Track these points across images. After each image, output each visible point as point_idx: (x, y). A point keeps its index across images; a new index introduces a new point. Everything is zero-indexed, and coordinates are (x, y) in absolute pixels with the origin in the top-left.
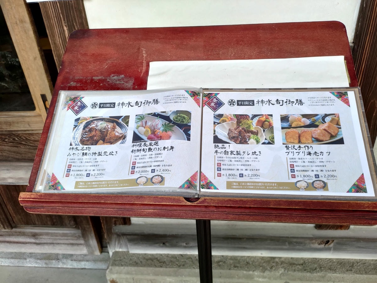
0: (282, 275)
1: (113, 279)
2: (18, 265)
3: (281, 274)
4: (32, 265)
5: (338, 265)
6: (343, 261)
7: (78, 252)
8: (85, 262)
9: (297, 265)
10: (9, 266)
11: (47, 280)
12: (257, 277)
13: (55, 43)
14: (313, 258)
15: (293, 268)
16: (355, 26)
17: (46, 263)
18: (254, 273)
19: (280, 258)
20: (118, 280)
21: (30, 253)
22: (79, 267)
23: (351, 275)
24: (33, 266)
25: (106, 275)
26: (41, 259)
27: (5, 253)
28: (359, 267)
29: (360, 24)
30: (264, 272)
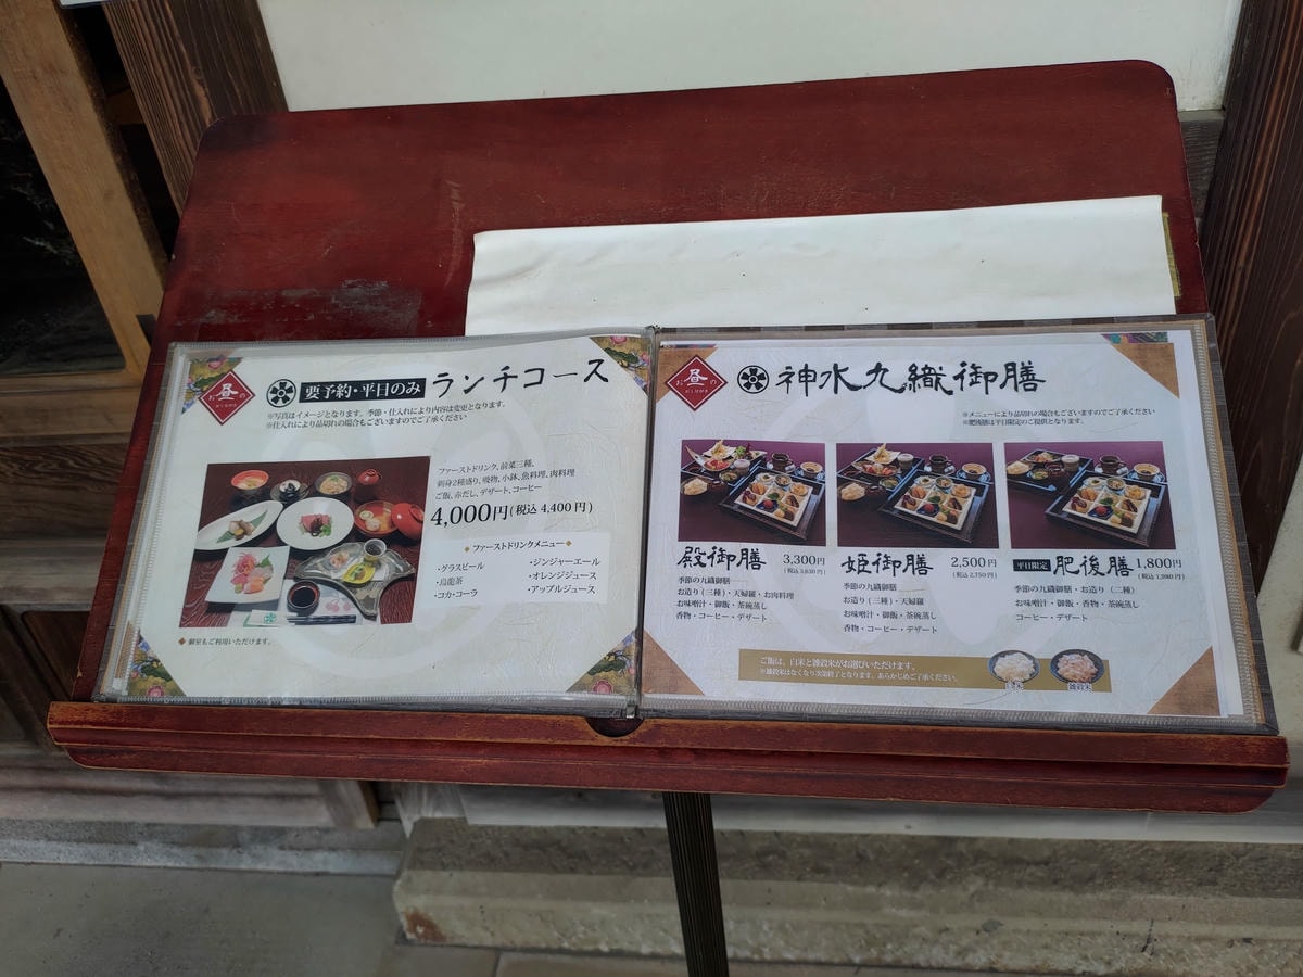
0: (976, 898)
1: (415, 909)
2: (109, 863)
3: (973, 896)
4: (156, 861)
5: (1169, 863)
6: (1186, 849)
7: (302, 822)
8: (326, 854)
9: (1028, 864)
10: (82, 865)
11: (207, 911)
12: (893, 906)
13: (168, 144)
14: (1086, 841)
15: (1016, 874)
16: (1231, 49)
17: (199, 857)
18: (882, 891)
19: (973, 840)
20: (431, 914)
21: (148, 825)
22: (307, 869)
23: (1212, 900)
24: (161, 864)
25: (395, 897)
26: (182, 845)
27: (67, 825)
28: (1242, 872)
29: (1246, 42)
30: (915, 889)
